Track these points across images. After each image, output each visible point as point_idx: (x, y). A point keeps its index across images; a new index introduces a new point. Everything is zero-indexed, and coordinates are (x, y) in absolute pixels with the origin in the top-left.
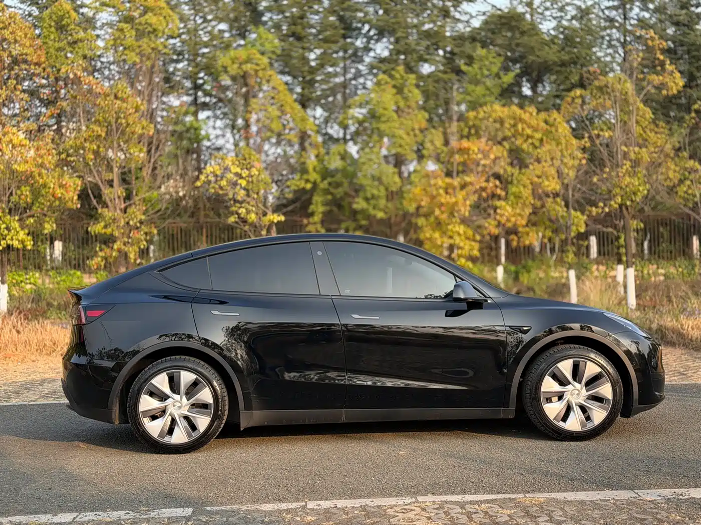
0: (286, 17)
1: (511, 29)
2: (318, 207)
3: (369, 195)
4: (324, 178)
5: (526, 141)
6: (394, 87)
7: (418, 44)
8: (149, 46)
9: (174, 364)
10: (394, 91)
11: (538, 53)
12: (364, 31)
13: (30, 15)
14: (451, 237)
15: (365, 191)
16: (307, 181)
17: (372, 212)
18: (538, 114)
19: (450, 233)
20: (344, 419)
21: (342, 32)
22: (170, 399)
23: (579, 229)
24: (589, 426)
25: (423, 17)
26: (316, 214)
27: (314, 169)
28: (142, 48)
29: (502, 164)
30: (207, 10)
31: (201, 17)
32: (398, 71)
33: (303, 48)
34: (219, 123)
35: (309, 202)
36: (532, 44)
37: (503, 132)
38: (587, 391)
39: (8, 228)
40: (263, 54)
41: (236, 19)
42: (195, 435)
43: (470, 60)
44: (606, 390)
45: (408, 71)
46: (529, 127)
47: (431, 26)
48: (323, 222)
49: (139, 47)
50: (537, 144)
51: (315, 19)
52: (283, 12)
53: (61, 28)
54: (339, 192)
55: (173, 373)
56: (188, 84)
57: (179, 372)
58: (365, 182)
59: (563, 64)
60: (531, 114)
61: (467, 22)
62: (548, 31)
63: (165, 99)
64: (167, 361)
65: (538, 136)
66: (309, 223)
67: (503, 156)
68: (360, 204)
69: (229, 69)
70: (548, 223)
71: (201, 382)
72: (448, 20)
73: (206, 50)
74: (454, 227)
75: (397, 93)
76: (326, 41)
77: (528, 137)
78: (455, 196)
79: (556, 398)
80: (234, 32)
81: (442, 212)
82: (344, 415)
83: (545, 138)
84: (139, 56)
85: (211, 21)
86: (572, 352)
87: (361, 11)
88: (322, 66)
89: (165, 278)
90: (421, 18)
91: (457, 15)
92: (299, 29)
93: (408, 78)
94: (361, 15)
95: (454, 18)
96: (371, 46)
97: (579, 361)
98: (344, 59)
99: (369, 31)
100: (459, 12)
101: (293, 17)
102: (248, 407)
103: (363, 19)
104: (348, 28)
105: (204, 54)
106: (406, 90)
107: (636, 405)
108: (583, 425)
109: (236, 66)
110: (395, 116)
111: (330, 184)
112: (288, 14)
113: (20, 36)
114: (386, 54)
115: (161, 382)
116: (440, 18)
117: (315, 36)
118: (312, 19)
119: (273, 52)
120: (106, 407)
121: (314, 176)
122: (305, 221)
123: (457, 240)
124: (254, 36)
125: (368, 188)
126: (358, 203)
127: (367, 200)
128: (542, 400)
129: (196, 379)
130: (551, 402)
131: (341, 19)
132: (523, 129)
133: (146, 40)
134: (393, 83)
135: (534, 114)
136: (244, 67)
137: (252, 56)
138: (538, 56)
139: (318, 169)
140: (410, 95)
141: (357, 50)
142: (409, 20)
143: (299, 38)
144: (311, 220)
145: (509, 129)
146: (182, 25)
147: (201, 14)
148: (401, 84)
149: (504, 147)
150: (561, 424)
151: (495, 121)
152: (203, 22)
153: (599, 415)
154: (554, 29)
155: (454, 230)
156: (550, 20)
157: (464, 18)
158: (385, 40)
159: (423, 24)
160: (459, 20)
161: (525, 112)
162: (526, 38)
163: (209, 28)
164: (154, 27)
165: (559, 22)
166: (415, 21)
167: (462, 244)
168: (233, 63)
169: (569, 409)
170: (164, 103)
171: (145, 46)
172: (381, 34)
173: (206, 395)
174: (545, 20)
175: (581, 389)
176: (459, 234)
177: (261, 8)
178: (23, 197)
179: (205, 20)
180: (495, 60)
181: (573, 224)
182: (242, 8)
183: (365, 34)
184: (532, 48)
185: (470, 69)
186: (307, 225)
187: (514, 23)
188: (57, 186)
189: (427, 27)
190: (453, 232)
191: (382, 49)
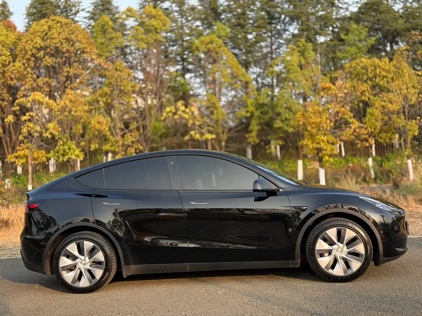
0: (234, 15)
1: (375, 10)
2: (255, 127)
3: (284, 119)
4: (257, 109)
5: (382, 80)
6: (299, 51)
7: (314, 25)
8: (152, 38)
9: (80, 237)
10: (299, 54)
11: (391, 24)
12: (282, 19)
13: (90, 25)
14: (319, 143)
15: (282, 115)
16: (247, 112)
17: (286, 128)
18: (389, 62)
19: (318, 141)
20: (188, 270)
21: (269, 21)
22: (79, 259)
23: (414, 133)
24: (350, 272)
25: (318, 8)
26: (253, 131)
27: (252, 104)
28: (148, 40)
29: (367, 94)
30: (188, 14)
31: (185, 19)
32: (301, 42)
33: (245, 33)
34: (198, 80)
35: (249, 124)
36: (387, 19)
37: (367, 75)
38: (348, 249)
39: (69, 149)
40: (220, 37)
41: (206, 19)
42: (94, 282)
43: (347, 32)
44: (360, 248)
45: (308, 41)
46: (384, 71)
47: (323, 13)
48: (258, 136)
49: (147, 39)
50: (390, 80)
51: (251, 14)
52: (232, 12)
53: (104, 32)
54: (267, 117)
55: (79, 242)
56: (178, 58)
57: (83, 242)
58: (282, 110)
59: (408, 30)
60: (385, 63)
61: (347, 9)
62: (398, 10)
63: (167, 68)
64: (76, 235)
65: (390, 76)
66: (250, 137)
67: (367, 90)
68: (278, 124)
69: (200, 48)
70: (394, 130)
71: (97, 248)
72: (334, 8)
73: (188, 38)
74: (321, 137)
75: (301, 55)
76: (258, 27)
77: (384, 77)
78: (320, 118)
79: (327, 254)
80: (205, 26)
81: (313, 128)
82: (188, 267)
83: (395, 77)
84: (146, 45)
85: (190, 20)
86: (336, 223)
87: (279, 7)
88: (256, 42)
89: (78, 182)
90: (317, 9)
91: (340, 5)
92: (242, 21)
93: (307, 45)
94: (279, 9)
95: (338, 6)
96: (287, 28)
97: (341, 229)
98: (271, 37)
99: (285, 19)
100: (342, 3)
101: (238, 14)
102: (127, 263)
103: (281, 12)
104: (271, 18)
105: (187, 40)
106: (306, 53)
107: (382, 258)
108: (345, 272)
109: (203, 46)
110: (299, 69)
111: (261, 113)
112: (235, 13)
113: (80, 38)
114: (296, 32)
115: (72, 248)
116: (329, 8)
117: (252, 24)
118: (250, 14)
119: (226, 36)
120: (40, 264)
121: (251, 108)
122: (247, 136)
123: (322, 145)
124: (216, 28)
125: (283, 114)
126: (276, 123)
127: (282, 121)
128: (317, 256)
129: (94, 246)
130: (324, 256)
131: (268, 13)
132: (380, 72)
133: (150, 35)
134: (298, 49)
135: (387, 62)
136: (208, 46)
137: (213, 39)
138: (391, 26)
139: (254, 104)
140: (309, 56)
141: (279, 30)
142: (309, 10)
143: (243, 27)
144: (250, 135)
145: (371, 73)
146: (174, 25)
147: (185, 17)
148: (303, 50)
149: (368, 84)
150: (330, 271)
151: (362, 68)
152: (186, 22)
153: (356, 265)
154: (402, 9)
155: (321, 138)
156: (399, 4)
157: (344, 6)
158: (295, 23)
159: (318, 12)
160: (341, 8)
161: (381, 61)
162: (383, 16)
163: (190, 25)
164: (155, 27)
165: (405, 4)
166: (313, 10)
167: (325, 147)
168: (202, 44)
169: (336, 261)
170: (166, 70)
171: (150, 38)
172: (292, 19)
173: (100, 256)
174: (396, 4)
175: (343, 247)
176: (323, 141)
177: (219, 11)
178: (77, 130)
179: (188, 21)
180: (362, 31)
181: (410, 130)
182: (209, 12)
183: (283, 21)
184: (388, 21)
185: (347, 37)
186: (248, 138)
187: (375, 7)
188: (96, 123)
189: (321, 13)
190: (320, 140)
191: (294, 29)
